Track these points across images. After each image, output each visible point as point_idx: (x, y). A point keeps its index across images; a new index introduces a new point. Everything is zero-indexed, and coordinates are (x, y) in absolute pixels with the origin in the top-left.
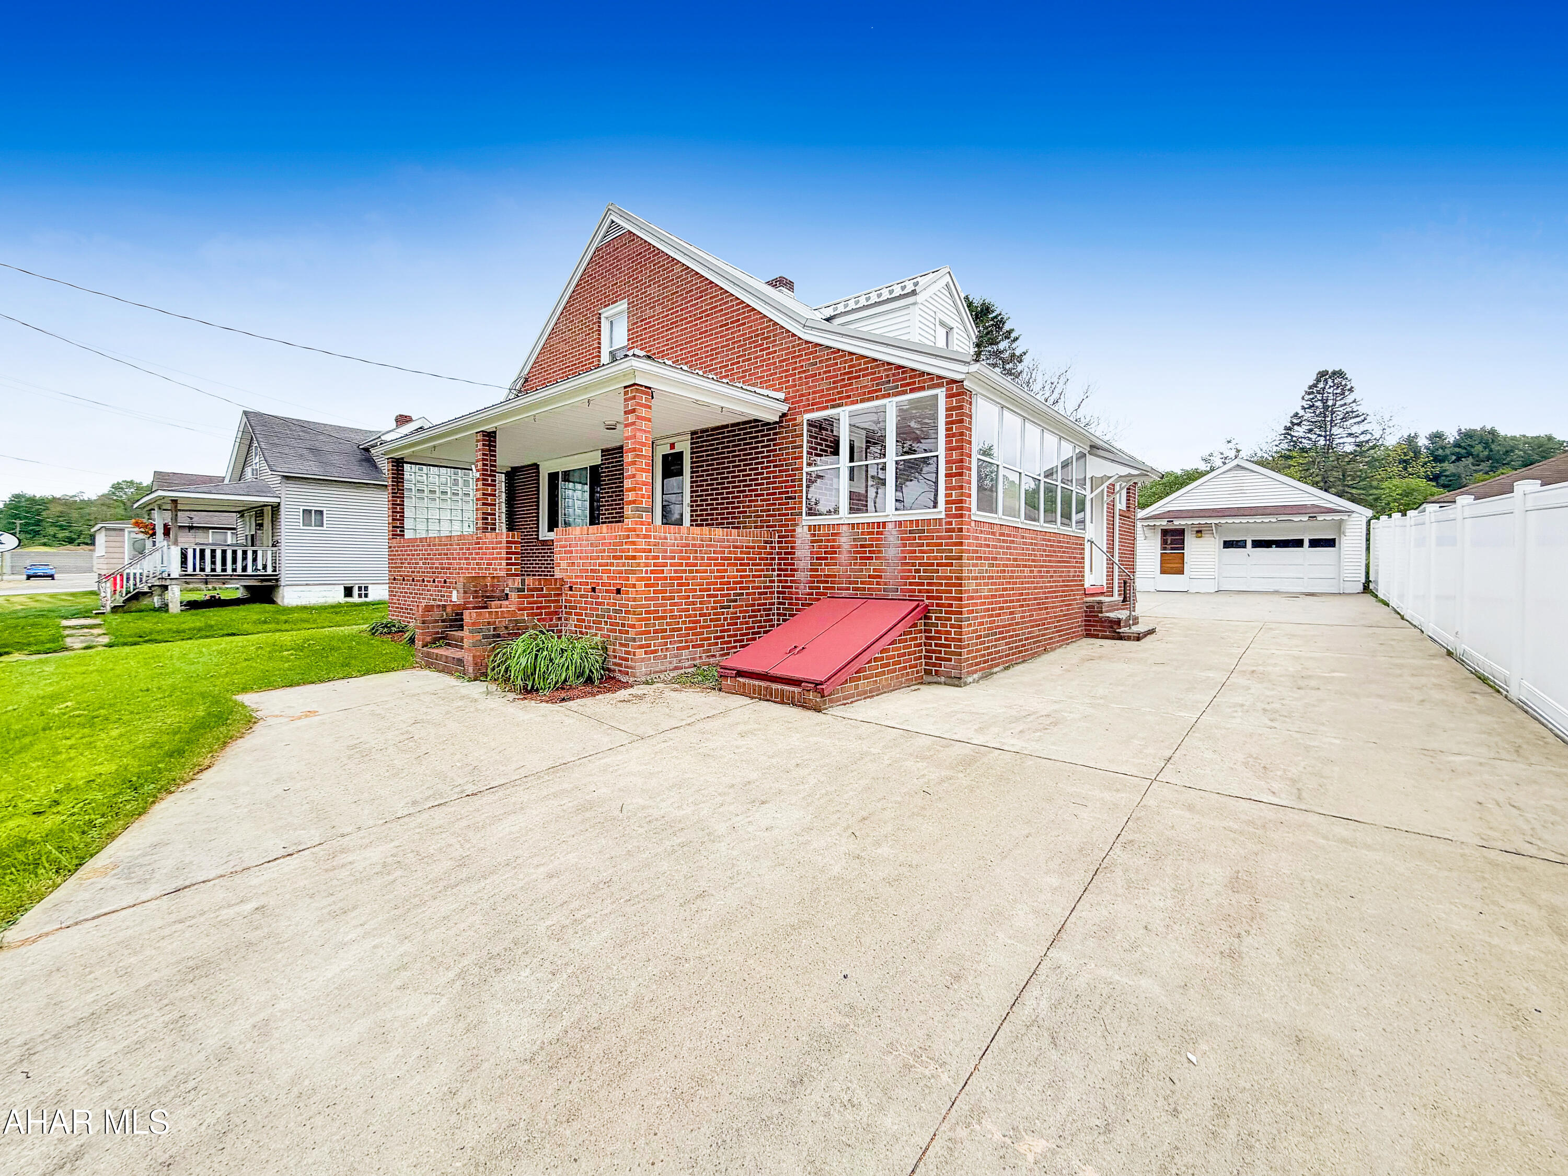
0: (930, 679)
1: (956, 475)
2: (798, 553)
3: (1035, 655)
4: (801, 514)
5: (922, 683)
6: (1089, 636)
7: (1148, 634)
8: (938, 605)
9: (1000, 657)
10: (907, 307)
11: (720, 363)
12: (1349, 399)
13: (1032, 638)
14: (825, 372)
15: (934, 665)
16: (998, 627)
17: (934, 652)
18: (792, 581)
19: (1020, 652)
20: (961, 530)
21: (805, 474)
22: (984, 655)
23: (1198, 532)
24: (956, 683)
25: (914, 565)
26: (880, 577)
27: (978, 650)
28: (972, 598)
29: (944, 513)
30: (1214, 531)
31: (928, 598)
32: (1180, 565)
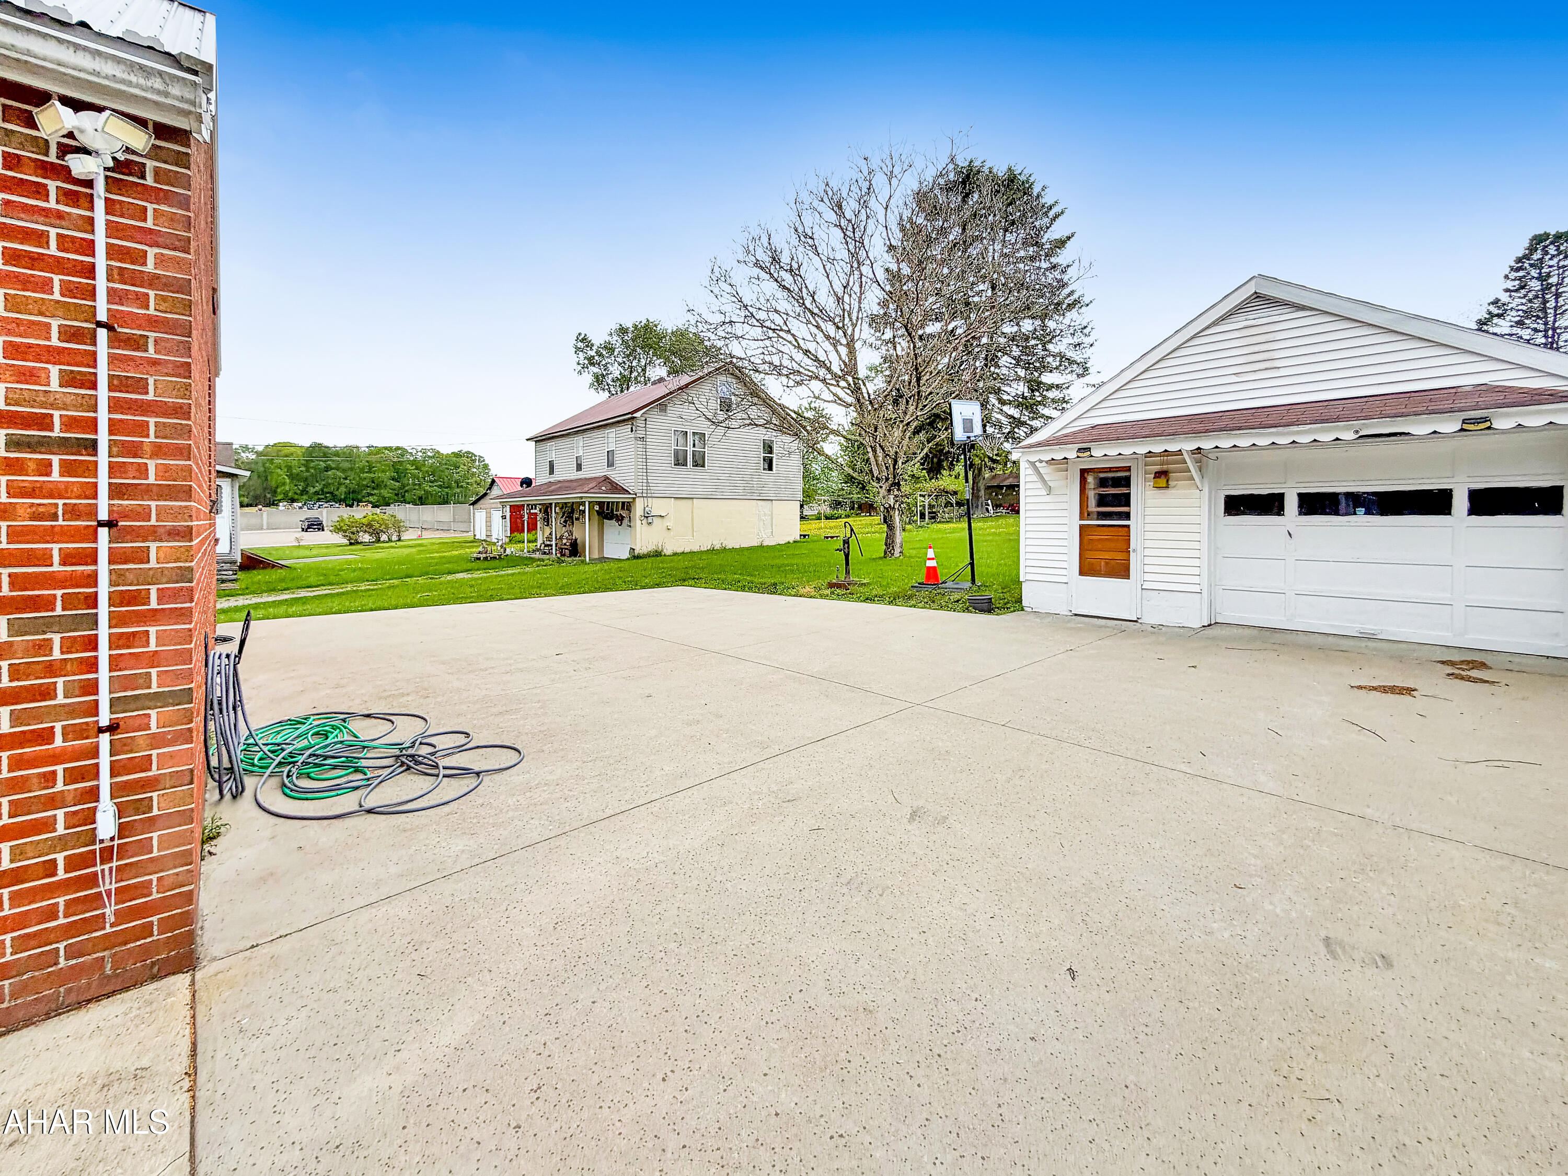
23: (1159, 474)
30: (1194, 472)
32: (1119, 556)
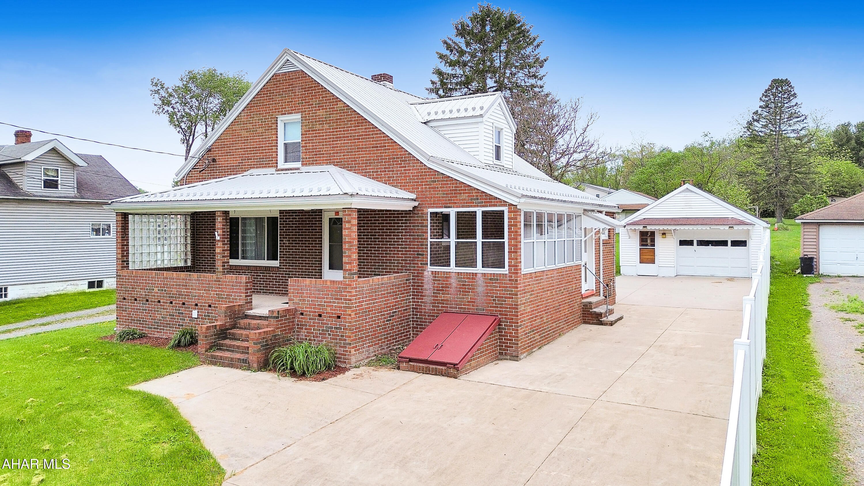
0: (502, 357)
1: (514, 252)
2: (426, 286)
3: (554, 339)
4: (427, 264)
5: (499, 360)
6: (585, 323)
7: (618, 320)
8: (505, 319)
9: (537, 343)
10: (477, 123)
11: (372, 169)
12: (793, 103)
13: (552, 329)
14: (441, 187)
15: (504, 350)
16: (535, 327)
17: (504, 343)
18: (421, 302)
19: (546, 338)
20: (516, 281)
21: (429, 243)
22: (528, 343)
23: (663, 234)
24: (516, 359)
25: (492, 297)
26: (474, 302)
27: (525, 341)
28: (522, 314)
29: (508, 271)
30: (673, 234)
31: (500, 314)
32: (652, 257)
